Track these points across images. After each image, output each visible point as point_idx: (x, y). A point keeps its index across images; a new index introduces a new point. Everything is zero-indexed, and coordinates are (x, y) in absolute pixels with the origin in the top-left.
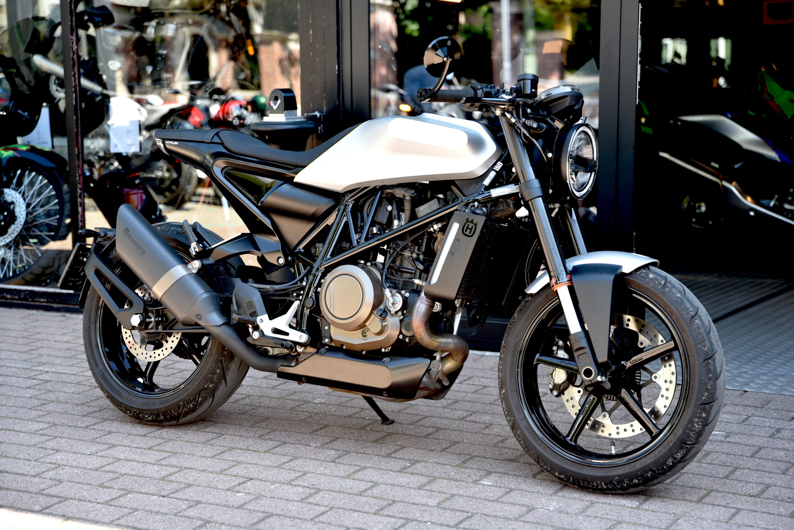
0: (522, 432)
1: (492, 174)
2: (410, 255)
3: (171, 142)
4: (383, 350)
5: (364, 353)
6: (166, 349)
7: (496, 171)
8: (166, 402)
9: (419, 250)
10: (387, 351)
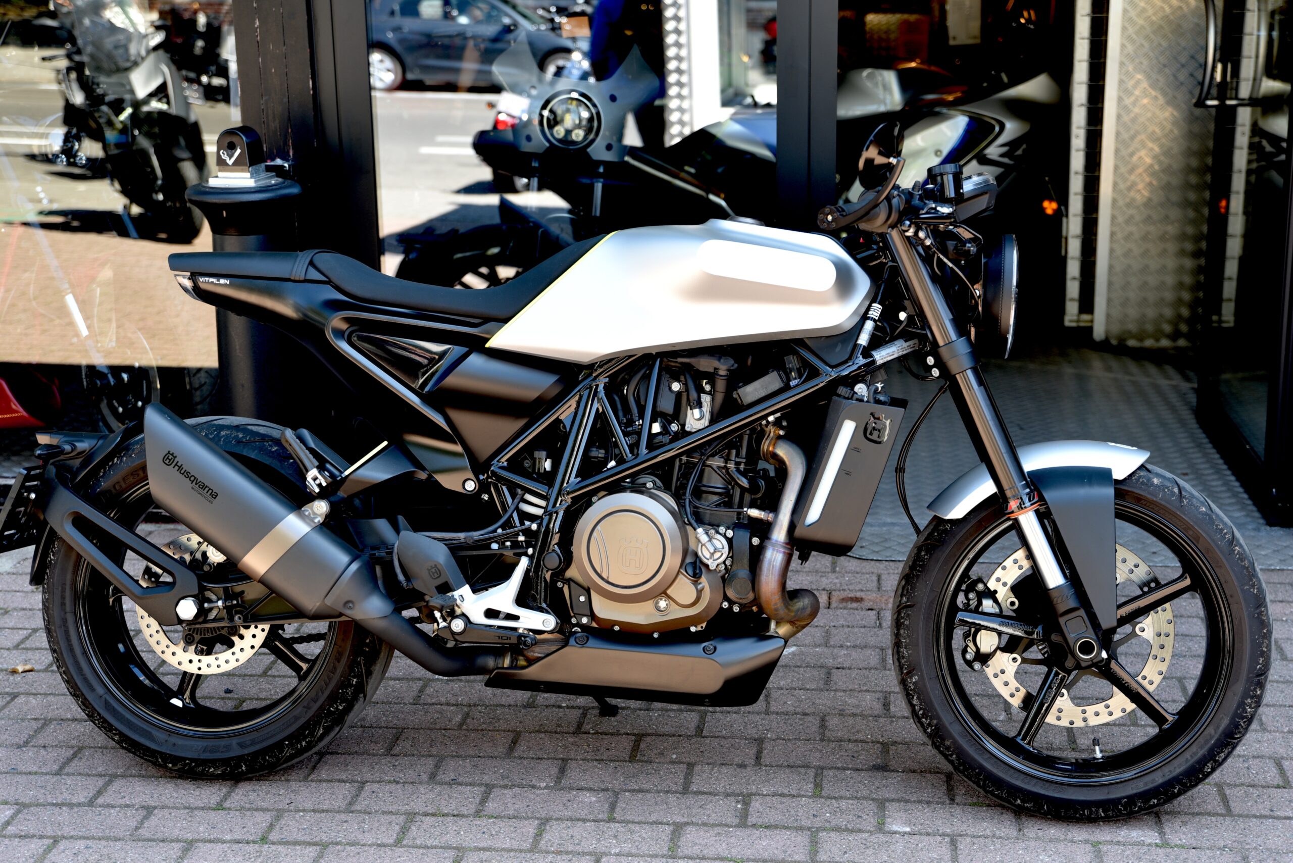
0: (955, 742)
1: (869, 326)
2: (722, 464)
3: (211, 280)
4: (693, 629)
5: (656, 635)
6: (242, 650)
7: (875, 321)
8: (253, 743)
9: (737, 455)
10: (699, 629)
